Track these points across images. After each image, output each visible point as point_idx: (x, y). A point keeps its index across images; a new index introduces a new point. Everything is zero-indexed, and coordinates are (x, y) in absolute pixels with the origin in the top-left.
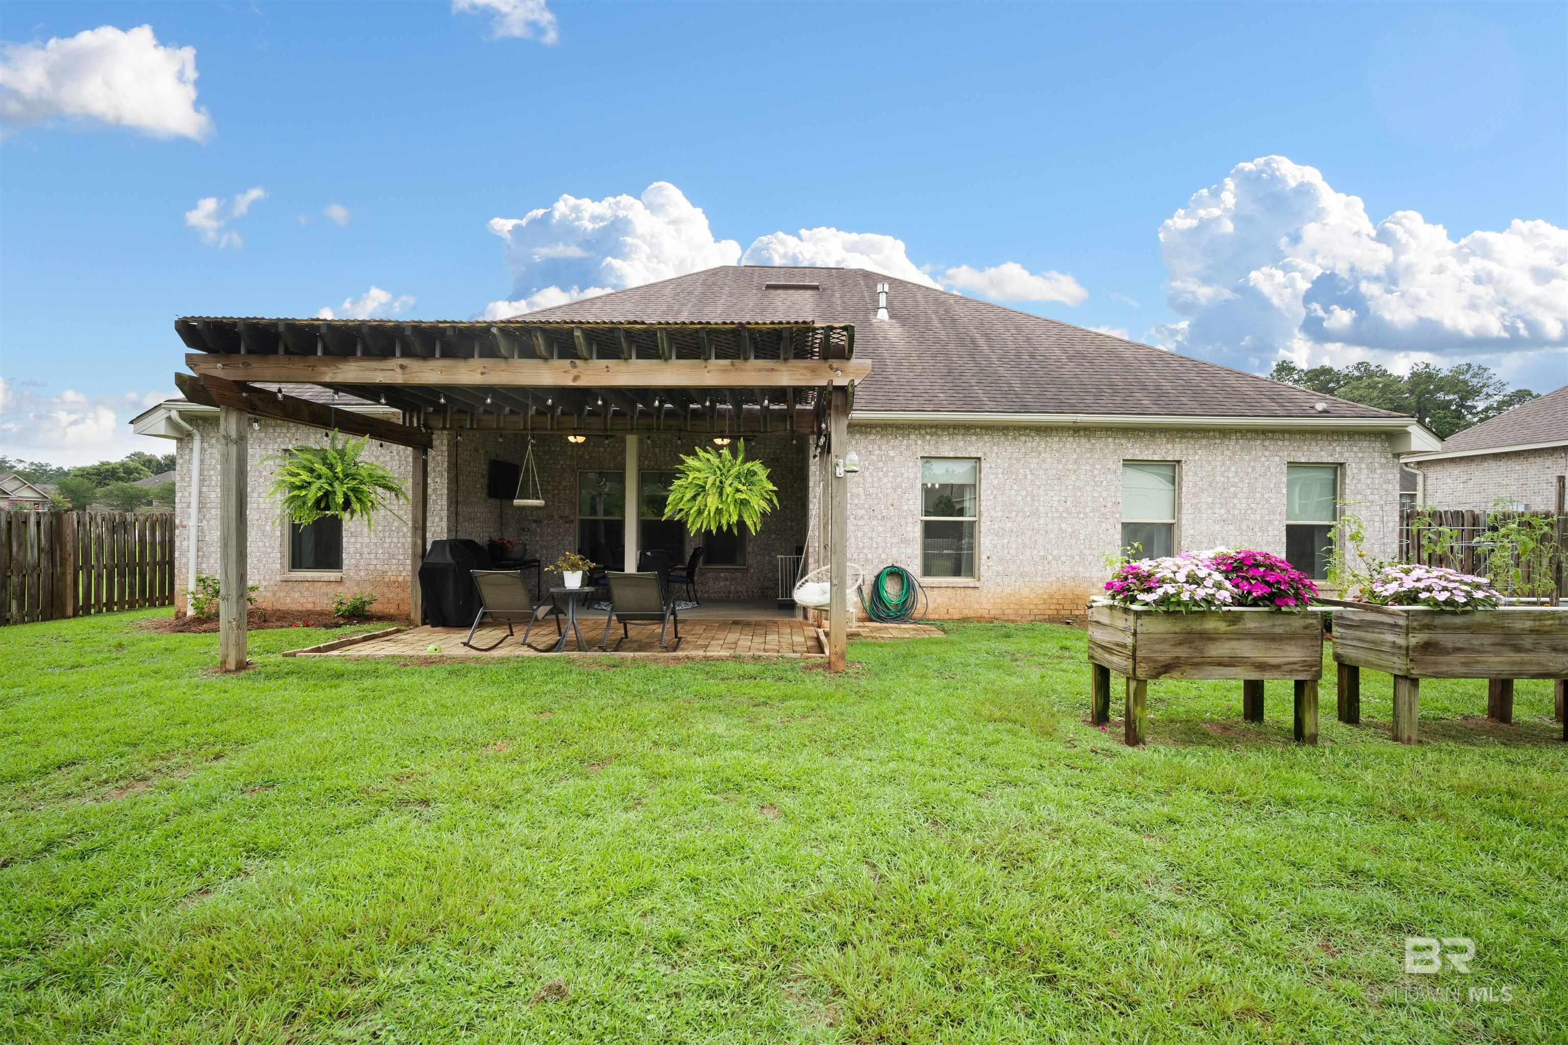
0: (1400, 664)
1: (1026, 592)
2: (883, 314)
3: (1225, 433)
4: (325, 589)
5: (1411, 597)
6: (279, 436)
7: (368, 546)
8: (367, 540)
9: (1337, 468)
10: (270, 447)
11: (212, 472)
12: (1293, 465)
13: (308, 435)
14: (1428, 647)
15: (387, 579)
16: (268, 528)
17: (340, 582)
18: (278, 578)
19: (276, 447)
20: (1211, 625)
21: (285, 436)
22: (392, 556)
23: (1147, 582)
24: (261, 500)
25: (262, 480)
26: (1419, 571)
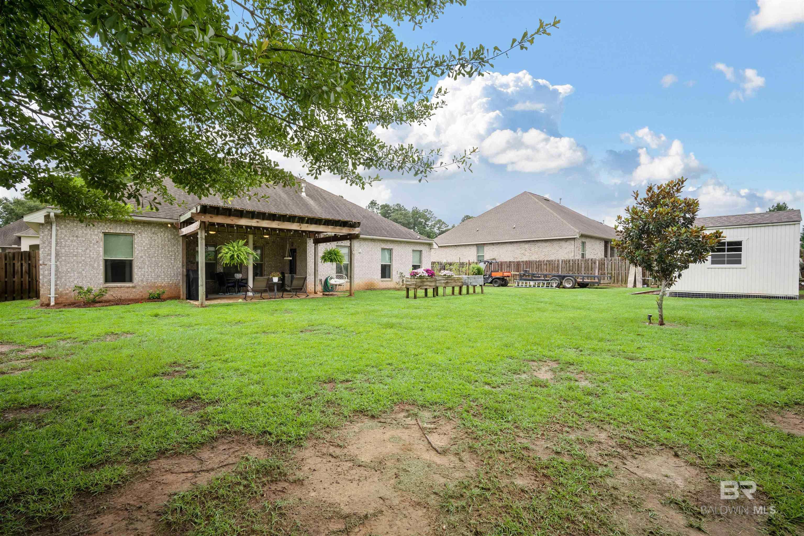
0: (444, 285)
1: (361, 283)
2: (303, 194)
3: (401, 242)
4: (126, 290)
5: (445, 275)
6: (101, 226)
7: (147, 272)
8: (146, 270)
9: (421, 251)
10: (96, 231)
11: (62, 240)
12: (413, 250)
13: (117, 226)
14: (447, 282)
15: (156, 285)
16: (95, 265)
17: (133, 287)
18: (102, 286)
19: (99, 230)
20: (425, 280)
21: (104, 226)
22: (159, 276)
23: (417, 273)
24: (91, 253)
25: (91, 245)
26: (446, 271)
